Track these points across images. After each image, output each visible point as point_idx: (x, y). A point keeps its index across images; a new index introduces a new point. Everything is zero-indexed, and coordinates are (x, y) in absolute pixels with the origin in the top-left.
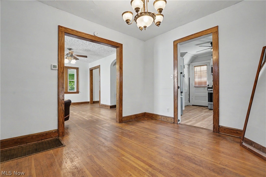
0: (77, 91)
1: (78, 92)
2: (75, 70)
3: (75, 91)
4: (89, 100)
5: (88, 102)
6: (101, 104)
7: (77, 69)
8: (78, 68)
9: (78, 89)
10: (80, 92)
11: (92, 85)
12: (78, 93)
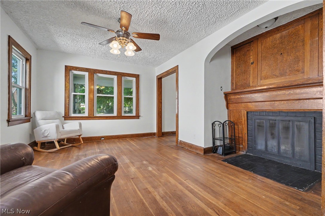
0: (136, 114)
1: (137, 117)
2: (134, 79)
3: (134, 114)
4: (155, 130)
5: (154, 134)
6: (180, 140)
7: (137, 77)
8: (139, 75)
9: (139, 110)
10: (142, 117)
11: (161, 105)
12: (139, 119)
